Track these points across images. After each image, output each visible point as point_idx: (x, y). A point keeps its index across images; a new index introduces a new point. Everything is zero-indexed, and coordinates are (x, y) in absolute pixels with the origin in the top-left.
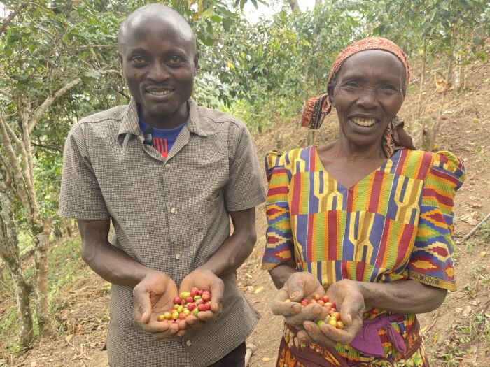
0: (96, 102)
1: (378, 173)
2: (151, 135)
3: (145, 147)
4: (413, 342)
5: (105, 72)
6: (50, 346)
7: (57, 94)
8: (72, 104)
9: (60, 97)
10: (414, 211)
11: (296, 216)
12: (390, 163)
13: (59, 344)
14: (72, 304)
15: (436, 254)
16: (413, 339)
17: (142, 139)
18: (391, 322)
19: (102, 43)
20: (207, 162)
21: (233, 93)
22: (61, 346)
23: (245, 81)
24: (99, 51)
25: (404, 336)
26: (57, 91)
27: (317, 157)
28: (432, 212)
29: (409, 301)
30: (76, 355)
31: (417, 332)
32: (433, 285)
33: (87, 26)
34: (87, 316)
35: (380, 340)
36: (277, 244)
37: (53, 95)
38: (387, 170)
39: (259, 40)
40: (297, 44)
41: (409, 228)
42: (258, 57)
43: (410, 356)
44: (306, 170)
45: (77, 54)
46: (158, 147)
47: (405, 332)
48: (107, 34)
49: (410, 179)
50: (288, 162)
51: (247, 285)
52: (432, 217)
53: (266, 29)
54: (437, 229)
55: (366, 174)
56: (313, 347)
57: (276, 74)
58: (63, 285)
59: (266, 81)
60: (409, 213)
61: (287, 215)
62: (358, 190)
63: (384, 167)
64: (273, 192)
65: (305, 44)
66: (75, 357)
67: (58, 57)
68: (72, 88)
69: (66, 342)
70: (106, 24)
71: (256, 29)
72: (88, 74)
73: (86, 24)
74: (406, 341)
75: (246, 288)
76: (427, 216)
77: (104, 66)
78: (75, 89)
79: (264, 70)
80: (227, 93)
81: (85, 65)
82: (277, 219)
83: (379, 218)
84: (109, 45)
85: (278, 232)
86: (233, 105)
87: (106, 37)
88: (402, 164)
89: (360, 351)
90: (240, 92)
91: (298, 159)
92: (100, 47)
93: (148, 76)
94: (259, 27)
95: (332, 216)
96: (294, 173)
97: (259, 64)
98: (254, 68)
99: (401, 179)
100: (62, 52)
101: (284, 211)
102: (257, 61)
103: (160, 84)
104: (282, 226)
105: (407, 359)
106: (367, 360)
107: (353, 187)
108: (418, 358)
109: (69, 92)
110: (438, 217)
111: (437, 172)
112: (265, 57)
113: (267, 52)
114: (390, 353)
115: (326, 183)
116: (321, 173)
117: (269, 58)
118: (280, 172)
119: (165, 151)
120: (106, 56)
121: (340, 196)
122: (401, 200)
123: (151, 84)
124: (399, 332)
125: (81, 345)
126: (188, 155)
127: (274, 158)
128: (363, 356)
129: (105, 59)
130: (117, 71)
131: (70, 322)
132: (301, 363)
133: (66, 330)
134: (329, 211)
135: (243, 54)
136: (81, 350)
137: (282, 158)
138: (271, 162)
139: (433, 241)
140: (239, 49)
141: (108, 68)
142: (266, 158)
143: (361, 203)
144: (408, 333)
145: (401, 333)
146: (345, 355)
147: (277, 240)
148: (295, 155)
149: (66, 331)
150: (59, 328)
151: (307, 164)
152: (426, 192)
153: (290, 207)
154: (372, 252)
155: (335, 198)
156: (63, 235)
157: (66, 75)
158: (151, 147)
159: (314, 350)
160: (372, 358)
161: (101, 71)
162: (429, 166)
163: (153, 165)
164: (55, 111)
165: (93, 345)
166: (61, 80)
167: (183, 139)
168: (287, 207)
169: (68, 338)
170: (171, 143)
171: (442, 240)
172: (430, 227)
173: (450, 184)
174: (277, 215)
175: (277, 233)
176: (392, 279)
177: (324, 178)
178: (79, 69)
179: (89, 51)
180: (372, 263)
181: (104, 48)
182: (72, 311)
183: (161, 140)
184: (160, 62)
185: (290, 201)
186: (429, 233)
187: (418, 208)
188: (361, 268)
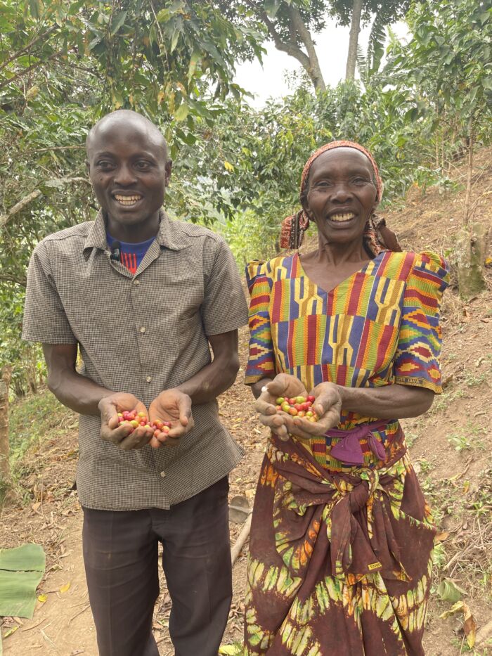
0: (61, 218)
1: (359, 275)
2: (118, 250)
3: (112, 262)
4: (395, 451)
5: (70, 180)
6: (13, 516)
7: (12, 211)
8: (31, 222)
9: (16, 213)
10: (395, 312)
11: (277, 324)
12: (371, 265)
13: (24, 513)
14: (39, 468)
15: (417, 354)
16: (396, 448)
17: (109, 253)
18: (373, 431)
19: (64, 144)
20: (180, 278)
21: (235, 202)
22: (27, 515)
23: (250, 186)
24: (62, 155)
25: (385, 444)
26: (12, 206)
27: (299, 264)
28: (414, 313)
29: (391, 402)
30: (45, 524)
31: (400, 441)
32: (417, 385)
33: (45, 124)
34: (58, 481)
35: (360, 449)
36: (259, 355)
37: (8, 212)
38: (368, 272)
39: (267, 131)
40: (315, 134)
41: (389, 329)
42: (265, 154)
43: (392, 465)
44: (288, 277)
45: (34, 158)
46: (127, 262)
47: (386, 441)
48: (71, 132)
49: (391, 281)
50: (269, 270)
51: (255, 442)
52: (414, 317)
53: (275, 117)
54: (419, 329)
55: (346, 276)
56: (295, 460)
57: (290, 175)
58: (28, 448)
59: (276, 184)
60: (389, 314)
61: (268, 325)
62: (338, 292)
63: (365, 269)
64: (255, 302)
65: (326, 134)
66: (44, 527)
67: (12, 164)
68: (30, 202)
69: (33, 511)
70: (69, 120)
71: (263, 117)
72: (49, 184)
73: (45, 121)
74: (387, 450)
75: (253, 445)
76: (410, 317)
77: (69, 172)
78: (33, 204)
79: (273, 170)
80: (227, 202)
81: (46, 172)
82: (259, 329)
83: (358, 321)
84: (74, 146)
85: (260, 343)
86: (236, 216)
87: (70, 136)
88: (384, 266)
89: (341, 461)
90: (244, 199)
91: (280, 267)
92: (63, 149)
93: (115, 180)
94: (266, 114)
95: (312, 321)
96: (275, 280)
97: (267, 163)
98: (261, 168)
99: (382, 281)
100: (16, 158)
101: (265, 321)
102: (264, 159)
103: (127, 188)
104: (263, 336)
105: (389, 467)
106: (349, 470)
107: (333, 290)
108: (401, 468)
109: (27, 207)
110: (420, 318)
111: (420, 273)
112: (275, 154)
113: (277, 147)
114: (371, 462)
115: (307, 288)
116: (302, 279)
117: (279, 155)
118: (260, 281)
119: (133, 267)
120: (70, 160)
121: (320, 300)
122: (382, 301)
123: (117, 188)
124: (380, 440)
125: (52, 513)
126: (158, 270)
127: (256, 267)
128: (343, 466)
129: (70, 164)
130: (85, 179)
131: (37, 489)
132: (283, 476)
133: (33, 497)
134: (309, 316)
135: (245, 151)
136: (52, 518)
137: (264, 267)
138: (252, 272)
139: (415, 341)
140: (238, 145)
141: (72, 176)
142: (247, 269)
143: (341, 304)
144: (390, 441)
145: (383, 442)
146: (327, 466)
147: (260, 351)
148: (277, 263)
149: (33, 499)
150: (24, 496)
151: (288, 272)
152: (407, 293)
153: (271, 317)
154: (351, 354)
155: (315, 302)
156: (26, 394)
157: (22, 186)
158: (118, 263)
159: (296, 462)
160: (353, 468)
161: (65, 179)
162: (411, 266)
163: (120, 281)
164: (10, 231)
165: (65, 513)
166: (16, 193)
167: (152, 253)
168: (268, 317)
169: (36, 506)
170: (140, 258)
171: (423, 340)
172: (412, 328)
173: (433, 285)
174: (258, 325)
175: (258, 344)
176: (376, 385)
177: (305, 283)
178: (38, 178)
179: (50, 155)
180: (352, 365)
181: (68, 151)
182: (39, 476)
183: (130, 255)
184: (128, 166)
185: (270, 309)
186: (411, 333)
187: (399, 310)
188: (342, 370)
